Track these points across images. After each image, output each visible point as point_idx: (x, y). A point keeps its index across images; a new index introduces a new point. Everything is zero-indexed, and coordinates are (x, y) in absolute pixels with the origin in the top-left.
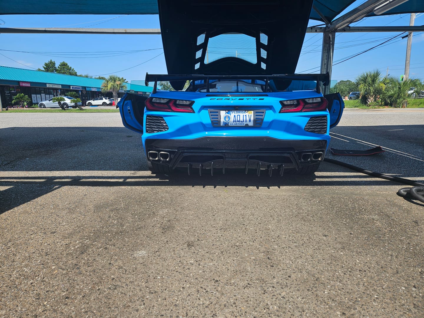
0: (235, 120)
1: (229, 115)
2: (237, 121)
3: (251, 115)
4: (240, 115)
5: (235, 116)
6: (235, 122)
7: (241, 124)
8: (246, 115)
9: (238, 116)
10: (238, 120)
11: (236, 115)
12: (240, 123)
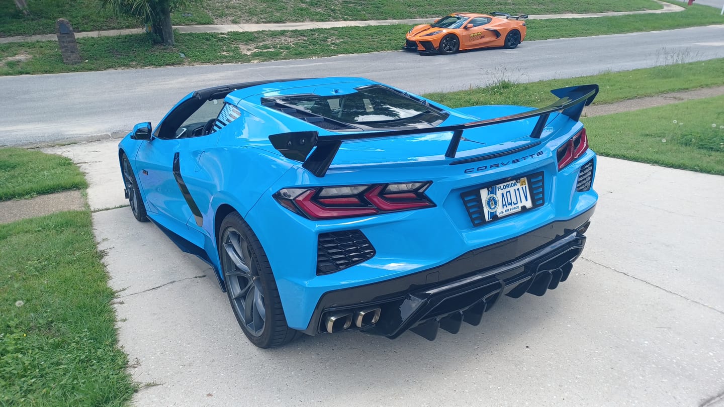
0: (504, 204)
1: (494, 196)
2: (508, 205)
3: (525, 187)
4: (509, 191)
5: (503, 194)
6: (505, 207)
7: (514, 208)
8: (518, 189)
9: (508, 194)
10: (509, 201)
11: (504, 191)
12: (514, 206)
